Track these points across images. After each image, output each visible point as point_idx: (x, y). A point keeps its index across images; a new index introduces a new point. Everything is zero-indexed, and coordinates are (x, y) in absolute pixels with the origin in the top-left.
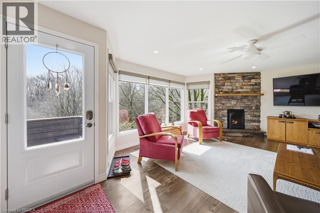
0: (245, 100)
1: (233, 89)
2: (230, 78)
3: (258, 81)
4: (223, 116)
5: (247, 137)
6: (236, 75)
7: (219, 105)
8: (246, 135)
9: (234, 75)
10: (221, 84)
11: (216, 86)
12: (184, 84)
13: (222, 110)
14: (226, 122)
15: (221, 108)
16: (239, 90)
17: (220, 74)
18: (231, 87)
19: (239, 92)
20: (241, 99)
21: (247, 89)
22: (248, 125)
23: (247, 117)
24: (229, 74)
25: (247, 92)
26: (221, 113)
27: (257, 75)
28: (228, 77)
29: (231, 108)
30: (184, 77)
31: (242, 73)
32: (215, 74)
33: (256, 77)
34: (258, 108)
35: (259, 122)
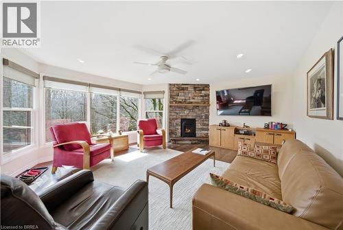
0: (196, 110)
1: (185, 99)
2: (183, 89)
3: (207, 92)
4: (177, 125)
5: (195, 143)
6: (189, 86)
7: (173, 114)
8: (194, 142)
9: (187, 86)
10: (175, 94)
11: (171, 97)
12: (140, 93)
13: (176, 119)
14: (180, 131)
15: (175, 117)
16: (191, 100)
17: (174, 85)
18: (184, 98)
19: (191, 103)
20: (193, 109)
21: (198, 99)
22: (198, 133)
23: (198, 126)
24: (183, 84)
25: (198, 103)
26: (174, 122)
27: (206, 87)
28: (182, 88)
29: (184, 117)
30: (141, 86)
31: (194, 85)
32: (170, 84)
33: (206, 88)
34: (207, 117)
35: (208, 130)
